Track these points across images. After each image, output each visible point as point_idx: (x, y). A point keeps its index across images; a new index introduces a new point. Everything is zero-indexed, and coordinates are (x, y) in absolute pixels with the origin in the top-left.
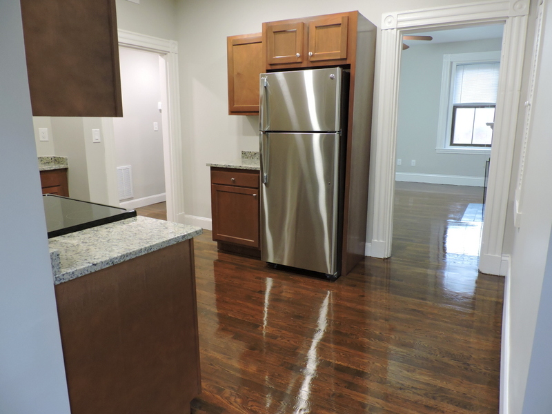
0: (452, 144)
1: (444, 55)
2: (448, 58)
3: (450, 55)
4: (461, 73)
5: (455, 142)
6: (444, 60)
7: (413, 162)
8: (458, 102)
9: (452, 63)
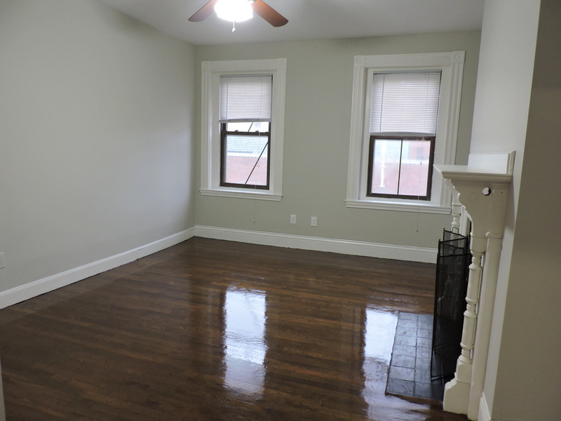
0: (369, 194)
1: (356, 57)
2: (361, 61)
3: (363, 57)
4: (380, 85)
5: (374, 191)
6: (355, 65)
7: (314, 220)
8: (377, 129)
9: (366, 70)
